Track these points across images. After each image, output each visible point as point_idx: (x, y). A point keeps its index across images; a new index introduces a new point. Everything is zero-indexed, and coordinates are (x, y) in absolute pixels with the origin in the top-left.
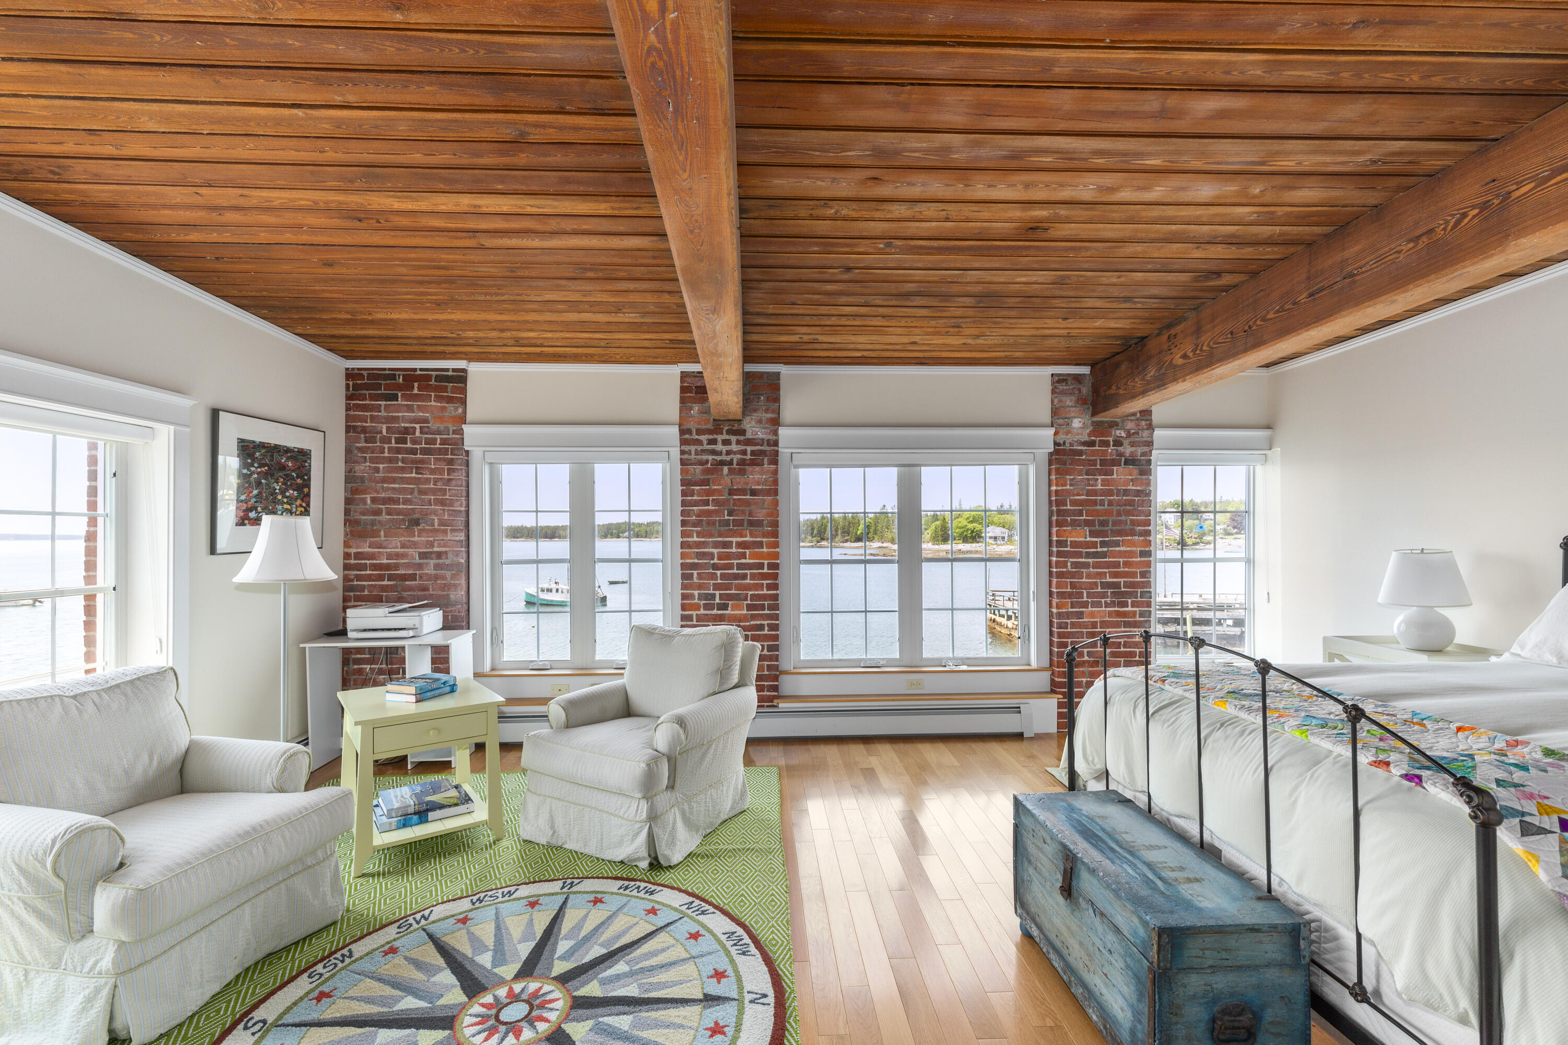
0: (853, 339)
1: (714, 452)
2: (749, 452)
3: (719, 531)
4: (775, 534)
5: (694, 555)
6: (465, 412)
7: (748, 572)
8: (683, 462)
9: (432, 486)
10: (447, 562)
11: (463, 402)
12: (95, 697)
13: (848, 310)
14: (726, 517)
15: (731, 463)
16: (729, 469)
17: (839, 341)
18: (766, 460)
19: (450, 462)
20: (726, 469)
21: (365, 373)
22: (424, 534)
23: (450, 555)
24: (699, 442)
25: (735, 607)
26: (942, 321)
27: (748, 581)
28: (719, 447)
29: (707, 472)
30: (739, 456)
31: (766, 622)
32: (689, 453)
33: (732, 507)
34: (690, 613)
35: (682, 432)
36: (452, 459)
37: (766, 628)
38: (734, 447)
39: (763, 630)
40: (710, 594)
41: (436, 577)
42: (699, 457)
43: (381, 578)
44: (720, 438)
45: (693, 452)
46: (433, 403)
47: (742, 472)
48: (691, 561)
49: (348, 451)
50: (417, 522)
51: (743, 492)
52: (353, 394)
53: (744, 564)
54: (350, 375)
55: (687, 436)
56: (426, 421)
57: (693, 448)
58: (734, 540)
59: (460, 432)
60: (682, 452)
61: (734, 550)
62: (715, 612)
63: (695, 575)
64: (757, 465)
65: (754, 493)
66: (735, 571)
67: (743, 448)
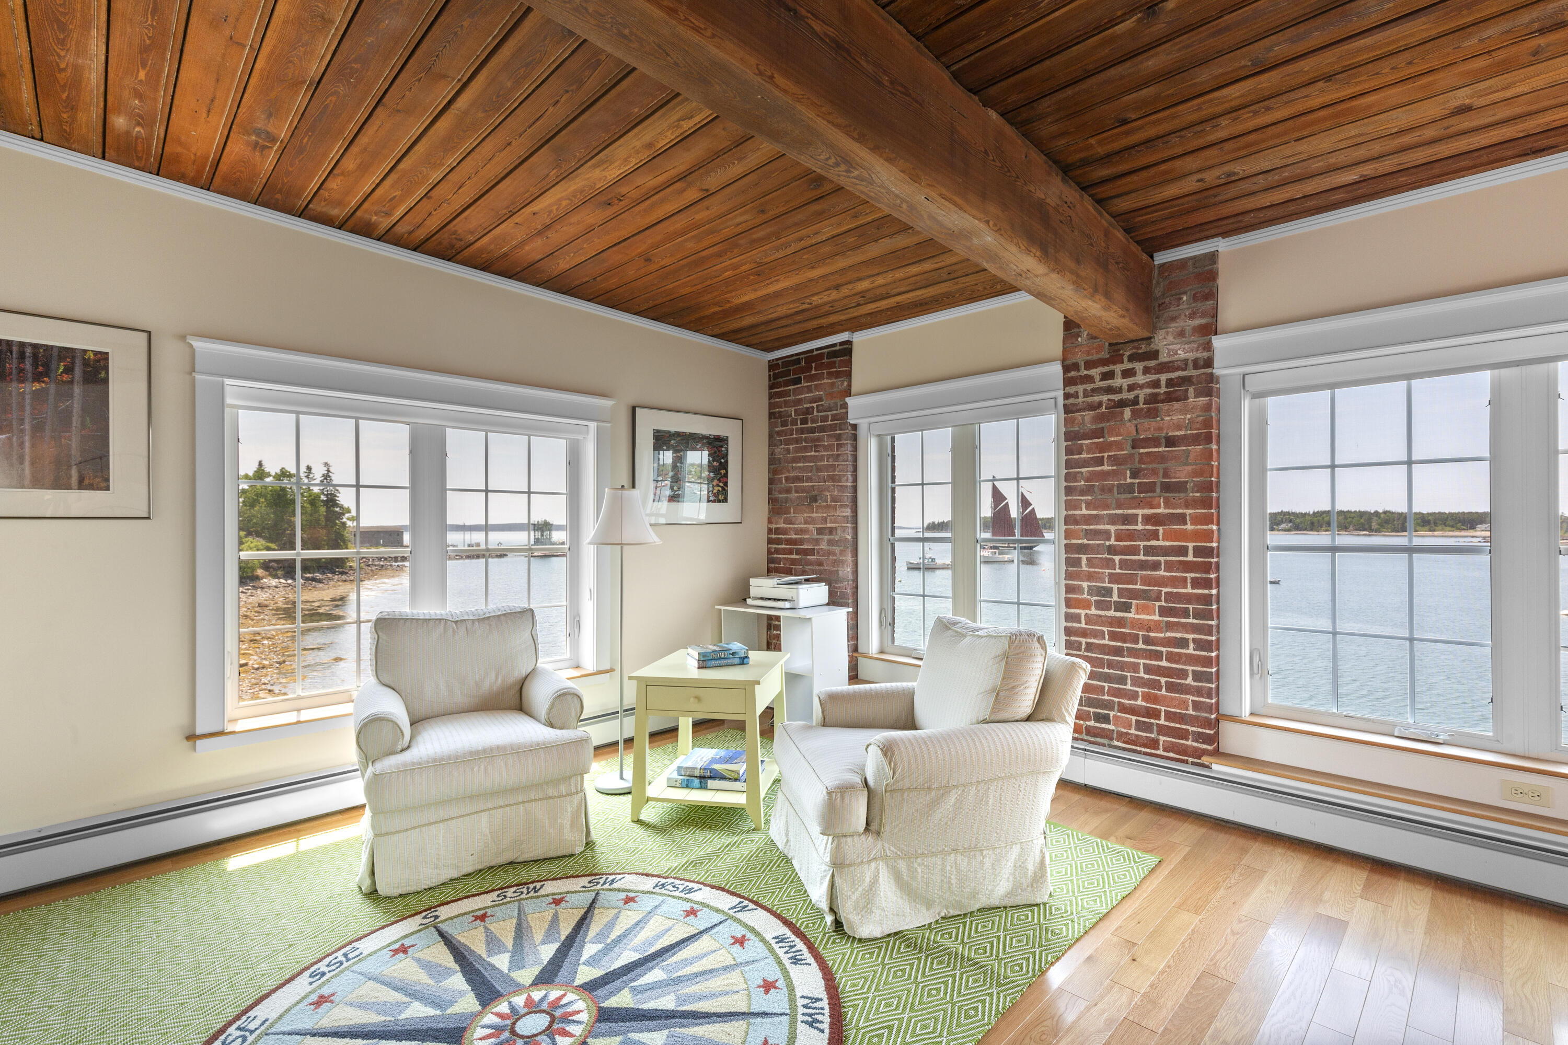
0: (1305, 148)
1: (1110, 390)
2: (1163, 383)
3: (1118, 500)
4: (1206, 503)
5: (1082, 534)
6: (850, 385)
7: (1162, 559)
8: (1067, 410)
9: (826, 463)
10: (837, 538)
11: (849, 375)
12: (469, 624)
13: (1234, 92)
14: (1129, 481)
15: (1135, 401)
16: (1132, 411)
17: (1278, 163)
18: (1191, 390)
19: (838, 437)
20: (1127, 413)
21: (780, 362)
22: (820, 510)
23: (839, 532)
24: (1090, 379)
25: (1140, 610)
26: (1493, 30)
27: (1162, 573)
28: (1118, 381)
29: (1101, 418)
30: (1148, 391)
31: (1190, 636)
32: (1076, 395)
33: (1137, 465)
34: (1077, 611)
35: (1066, 369)
36: (840, 434)
37: (1192, 645)
38: (1141, 379)
39: (1187, 647)
40: (1105, 588)
41: (829, 553)
42: (1089, 399)
43: (790, 552)
44: (1118, 368)
45: (1081, 394)
46: (826, 381)
47: (1152, 413)
48: (1079, 542)
49: (771, 436)
50: (814, 499)
51: (1155, 442)
52: (773, 383)
53: (1156, 547)
54: (772, 365)
55: (1073, 374)
56: (820, 399)
57: (1080, 388)
58: (1140, 512)
59: (845, 406)
60: (1067, 396)
61: (1140, 527)
62: (1111, 613)
63: (1084, 562)
64: (1177, 400)
65: (1171, 442)
66: (1142, 557)
67: (1154, 377)
